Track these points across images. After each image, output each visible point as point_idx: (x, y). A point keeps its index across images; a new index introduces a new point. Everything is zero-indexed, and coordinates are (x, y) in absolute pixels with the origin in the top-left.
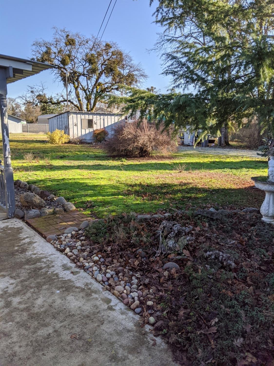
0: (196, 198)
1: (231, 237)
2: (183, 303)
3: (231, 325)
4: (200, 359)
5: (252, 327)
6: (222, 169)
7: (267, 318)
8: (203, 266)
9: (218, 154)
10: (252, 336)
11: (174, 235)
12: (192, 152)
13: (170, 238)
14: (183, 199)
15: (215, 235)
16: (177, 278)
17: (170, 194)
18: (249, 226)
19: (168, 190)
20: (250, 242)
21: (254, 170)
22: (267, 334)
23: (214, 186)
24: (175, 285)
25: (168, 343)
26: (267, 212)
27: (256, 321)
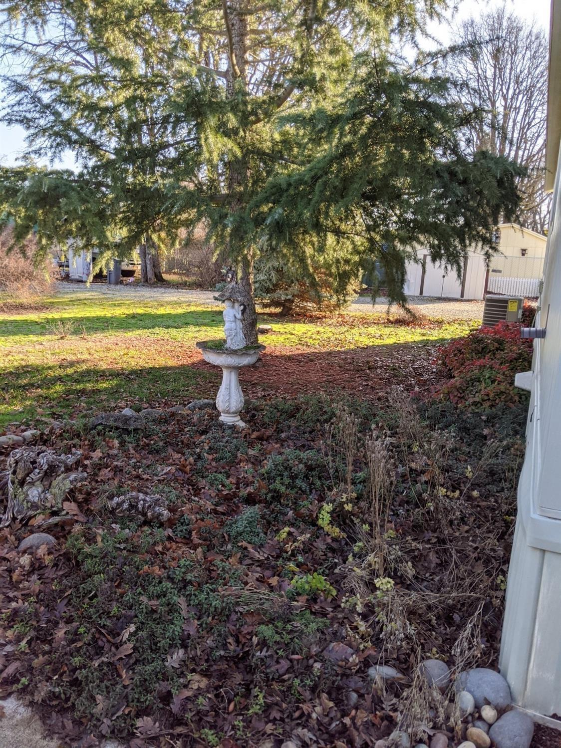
0: (95, 392)
1: (164, 461)
2: (65, 612)
3: (160, 631)
4: (101, 714)
5: (199, 623)
6: (150, 328)
7: (225, 599)
8: (107, 527)
9: (142, 299)
10: (200, 640)
11: (41, 475)
12: (88, 295)
13: (32, 484)
14: (67, 396)
15: (134, 460)
16: (51, 564)
17: (38, 387)
18: (198, 434)
19: (33, 381)
20: (199, 464)
21: (209, 328)
22: (227, 629)
23: (133, 364)
24: (47, 581)
25: (31, 704)
26: (227, 404)
27: (207, 610)
